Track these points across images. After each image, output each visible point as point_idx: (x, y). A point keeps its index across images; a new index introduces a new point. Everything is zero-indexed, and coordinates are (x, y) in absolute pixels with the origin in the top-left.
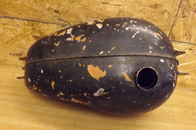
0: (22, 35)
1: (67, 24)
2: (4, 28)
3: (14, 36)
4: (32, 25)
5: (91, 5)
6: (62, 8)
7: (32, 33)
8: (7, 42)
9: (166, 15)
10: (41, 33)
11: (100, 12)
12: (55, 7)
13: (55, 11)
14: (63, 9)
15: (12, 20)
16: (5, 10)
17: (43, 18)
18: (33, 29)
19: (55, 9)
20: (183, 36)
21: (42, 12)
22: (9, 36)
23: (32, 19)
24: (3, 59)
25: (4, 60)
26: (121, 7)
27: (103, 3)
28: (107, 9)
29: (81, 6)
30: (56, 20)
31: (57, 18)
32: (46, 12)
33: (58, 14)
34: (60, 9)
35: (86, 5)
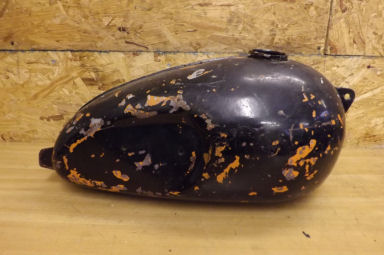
0: (61, 79)
1: (141, 49)
2: (30, 71)
3: (48, 82)
4: (81, 58)
5: (181, 11)
6: (131, 22)
7: (80, 74)
8: (36, 97)
9: (312, 11)
10: (96, 71)
11: (198, 21)
12: (119, 22)
13: (119, 29)
14: (133, 24)
15: (45, 53)
16: (32, 38)
17: (99, 44)
18: (83, 66)
19: (120, 25)
21: (97, 33)
22: (40, 83)
23: (79, 48)
24: (28, 129)
25: (28, 132)
26: (233, 8)
27: (201, 5)
28: (209, 15)
29: (164, 15)
30: (123, 44)
31: (123, 41)
32: (103, 33)
33: (125, 34)
34: (128, 25)
35: (173, 11)
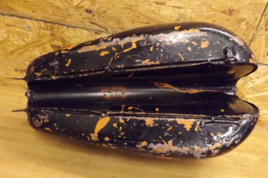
0: (34, 42)
1: (102, 29)
2: (8, 32)
3: (23, 43)
4: (52, 29)
5: (140, 5)
6: (97, 6)
7: (50, 41)
8: (12, 53)
9: (243, 26)
10: (64, 41)
11: (152, 16)
12: (87, 5)
13: (87, 11)
14: (98, 8)
15: (22, 20)
16: (11, 5)
17: (68, 20)
18: (53, 35)
19: (87, 7)
20: (264, 56)
21: (67, 10)
22: (16, 43)
23: (51, 21)
24: (5, 76)
25: (5, 78)
26: (182, 11)
27: (157, 3)
28: (162, 13)
29: (125, 6)
30: (87, 24)
31: (89, 20)
32: (72, 11)
33: (91, 15)
34: (94, 9)
35: (133, 4)
